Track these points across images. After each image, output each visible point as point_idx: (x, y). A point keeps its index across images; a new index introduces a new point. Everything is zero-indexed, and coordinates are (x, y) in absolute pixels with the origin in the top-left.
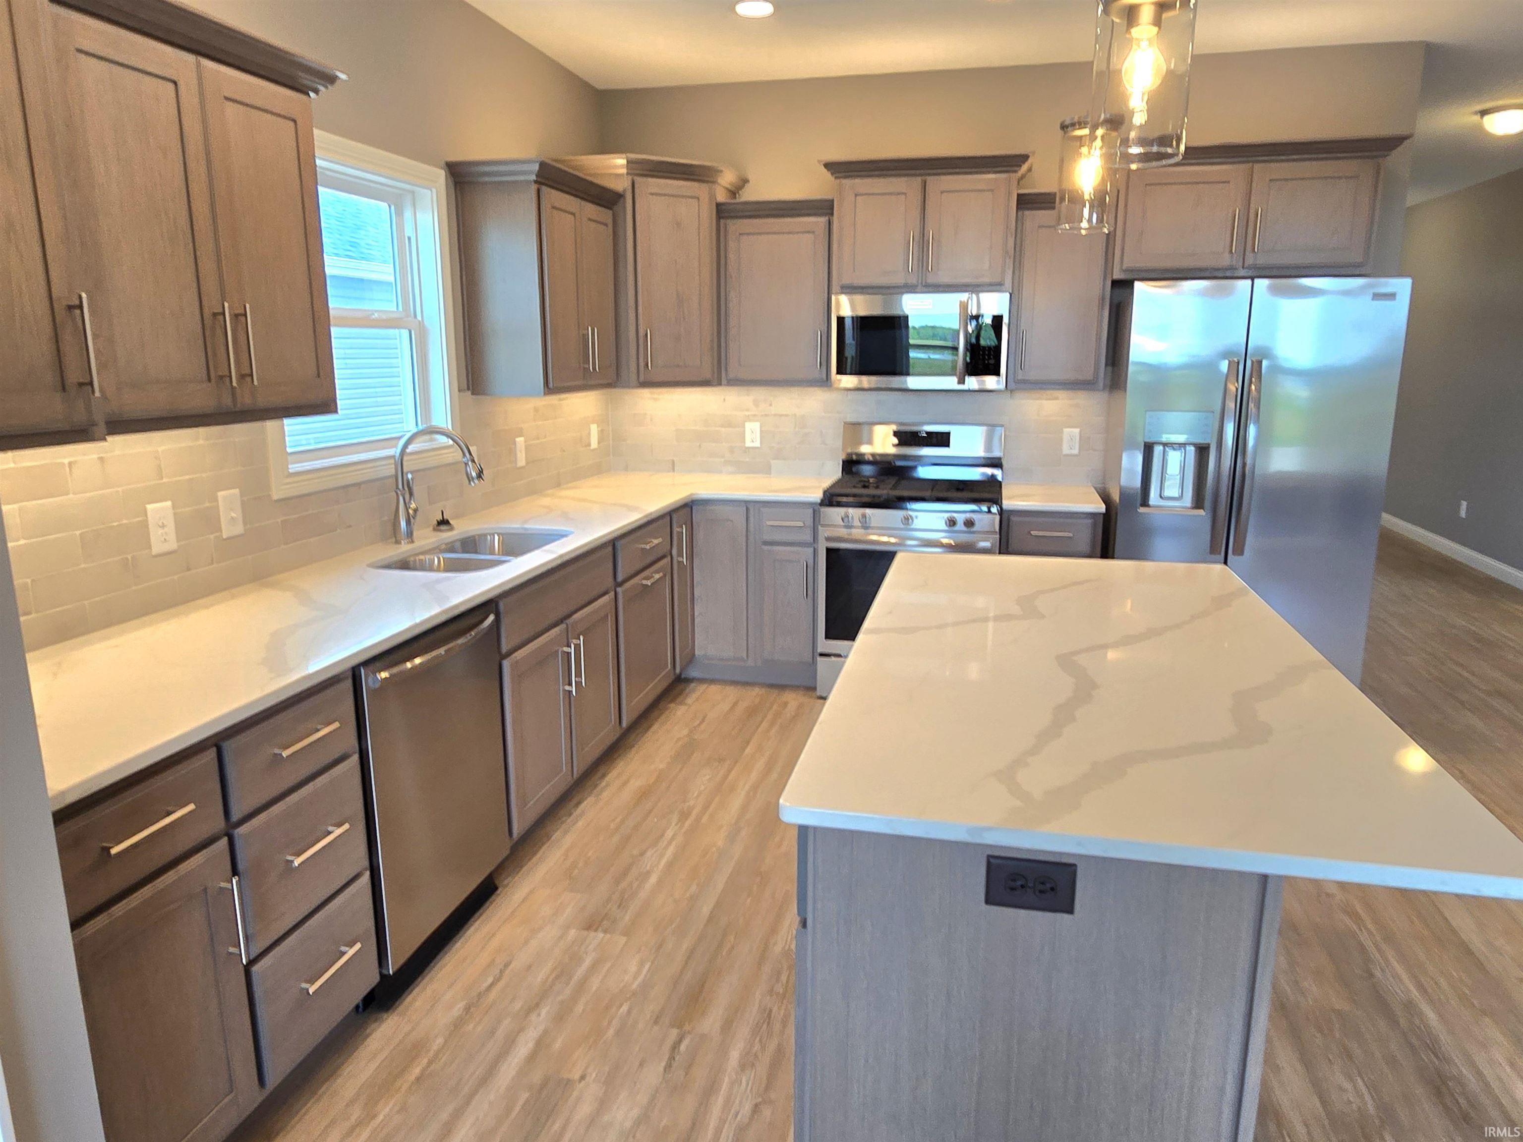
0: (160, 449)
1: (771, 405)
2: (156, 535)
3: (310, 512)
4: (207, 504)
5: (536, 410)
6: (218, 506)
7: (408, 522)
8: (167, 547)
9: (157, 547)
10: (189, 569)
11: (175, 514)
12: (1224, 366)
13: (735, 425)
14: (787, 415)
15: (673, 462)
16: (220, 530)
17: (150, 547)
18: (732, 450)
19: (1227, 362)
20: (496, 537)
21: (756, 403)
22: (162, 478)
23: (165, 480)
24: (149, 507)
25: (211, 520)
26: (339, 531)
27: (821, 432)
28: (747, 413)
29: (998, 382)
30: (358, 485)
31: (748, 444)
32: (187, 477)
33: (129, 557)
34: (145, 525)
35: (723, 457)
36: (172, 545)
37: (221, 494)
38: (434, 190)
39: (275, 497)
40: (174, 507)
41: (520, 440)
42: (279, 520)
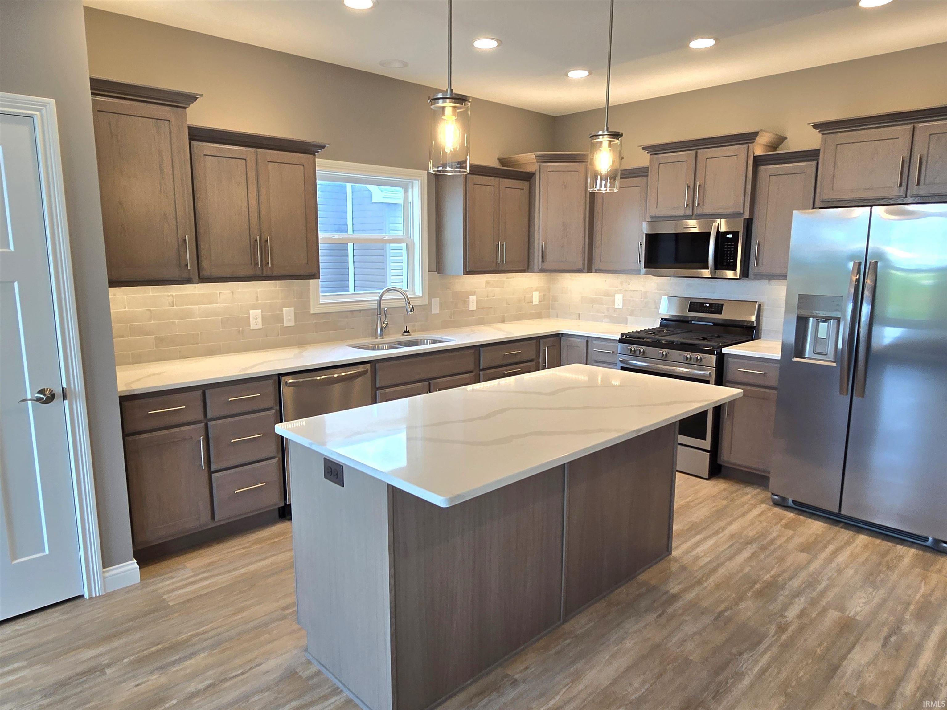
0: (258, 290)
1: (629, 285)
2: (252, 322)
3: (330, 320)
4: (278, 313)
5: (487, 283)
6: (283, 314)
7: (381, 330)
8: (257, 327)
9: (253, 327)
10: (267, 337)
11: (262, 315)
12: (851, 265)
13: (609, 295)
14: (637, 291)
15: (579, 314)
16: (283, 323)
17: (249, 326)
18: (608, 309)
19: (852, 263)
20: (429, 341)
21: (622, 283)
22: (258, 301)
23: (259, 302)
24: (251, 312)
25: (279, 319)
26: (346, 330)
27: (655, 301)
28: (617, 289)
29: (735, 274)
30: (360, 311)
31: (616, 307)
32: (269, 301)
33: (241, 329)
34: (249, 317)
35: (603, 313)
36: (260, 326)
37: (284, 309)
38: (420, 181)
39: (312, 313)
40: (262, 312)
41: (473, 298)
42: (314, 322)
